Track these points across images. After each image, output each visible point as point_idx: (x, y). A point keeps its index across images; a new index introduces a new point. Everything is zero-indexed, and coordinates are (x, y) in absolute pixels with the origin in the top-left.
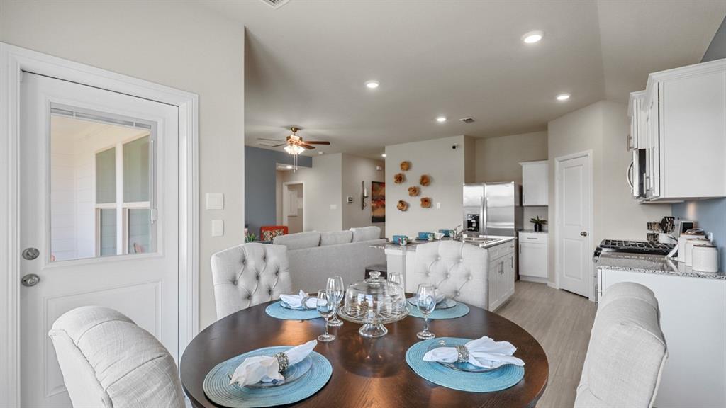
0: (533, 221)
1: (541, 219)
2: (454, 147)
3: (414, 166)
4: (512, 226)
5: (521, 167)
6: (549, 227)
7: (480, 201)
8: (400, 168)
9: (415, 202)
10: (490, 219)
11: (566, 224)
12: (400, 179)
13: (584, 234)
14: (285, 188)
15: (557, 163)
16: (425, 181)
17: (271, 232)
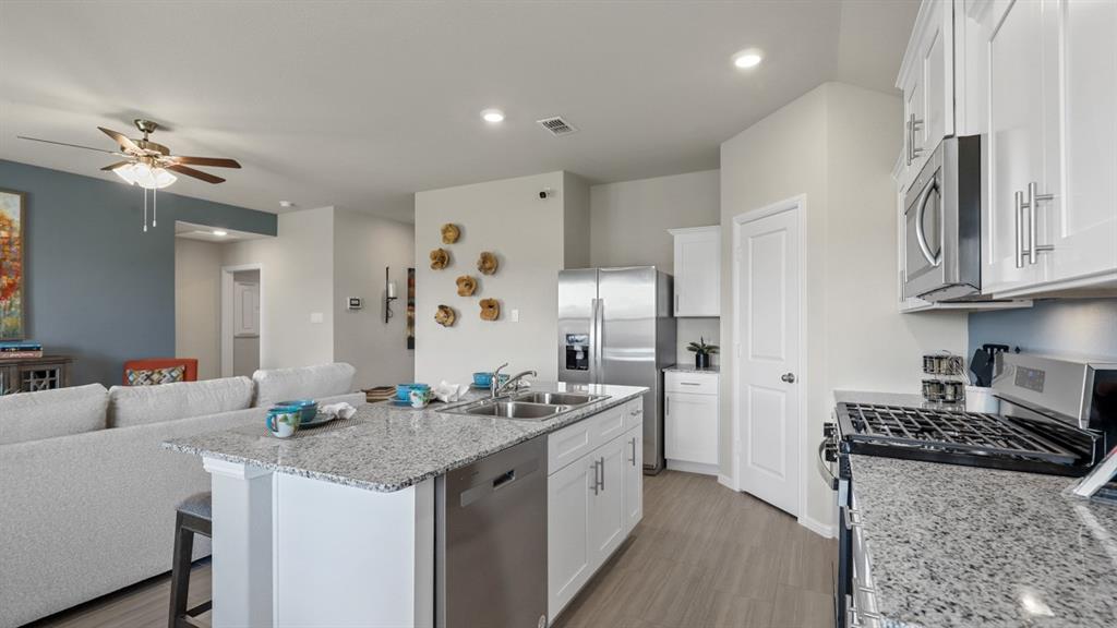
0: (694, 347)
1: (707, 343)
2: (543, 195)
3: (469, 234)
4: (650, 354)
5: (672, 237)
6: (720, 359)
7: (590, 305)
8: (441, 237)
9: (469, 308)
10: (607, 340)
11: (753, 356)
12: (442, 260)
13: (789, 379)
14: (228, 279)
15: (737, 227)
16: (489, 264)
17: (150, 373)
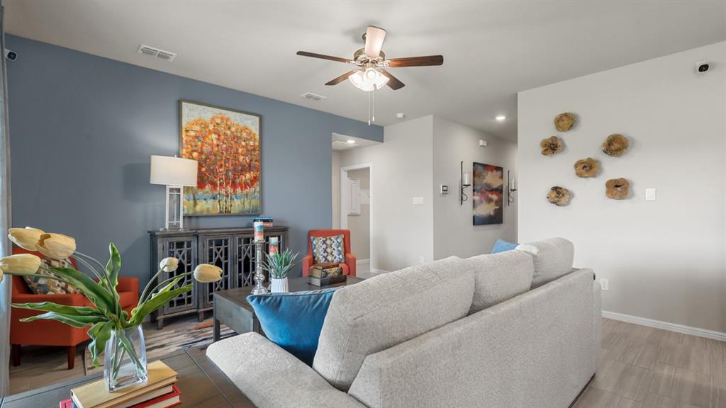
2: (703, 68)
3: (586, 120)
8: (553, 126)
9: (589, 188)
12: (552, 147)
14: (344, 175)
16: (616, 146)
17: (324, 239)
